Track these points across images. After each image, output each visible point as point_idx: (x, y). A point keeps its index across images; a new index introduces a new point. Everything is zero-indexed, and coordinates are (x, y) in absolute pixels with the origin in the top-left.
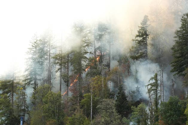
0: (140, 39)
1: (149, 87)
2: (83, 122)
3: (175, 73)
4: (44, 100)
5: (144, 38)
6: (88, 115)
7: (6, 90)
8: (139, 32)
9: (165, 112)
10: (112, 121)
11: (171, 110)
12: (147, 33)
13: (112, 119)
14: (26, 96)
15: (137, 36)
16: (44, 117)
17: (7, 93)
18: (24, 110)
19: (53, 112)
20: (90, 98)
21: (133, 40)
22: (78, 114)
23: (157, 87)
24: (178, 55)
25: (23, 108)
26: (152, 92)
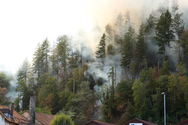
0: (101, 47)
1: (109, 74)
2: (70, 95)
5: (103, 46)
6: (72, 91)
7: (22, 76)
8: (100, 43)
9: (120, 89)
10: (87, 94)
11: (123, 87)
12: (105, 43)
14: (34, 80)
15: (99, 45)
16: (46, 92)
17: (23, 78)
18: (33, 88)
19: (51, 89)
20: (72, 81)
21: (97, 47)
22: (67, 90)
23: (113, 74)
24: (124, 56)
25: (33, 86)
26: (111, 77)
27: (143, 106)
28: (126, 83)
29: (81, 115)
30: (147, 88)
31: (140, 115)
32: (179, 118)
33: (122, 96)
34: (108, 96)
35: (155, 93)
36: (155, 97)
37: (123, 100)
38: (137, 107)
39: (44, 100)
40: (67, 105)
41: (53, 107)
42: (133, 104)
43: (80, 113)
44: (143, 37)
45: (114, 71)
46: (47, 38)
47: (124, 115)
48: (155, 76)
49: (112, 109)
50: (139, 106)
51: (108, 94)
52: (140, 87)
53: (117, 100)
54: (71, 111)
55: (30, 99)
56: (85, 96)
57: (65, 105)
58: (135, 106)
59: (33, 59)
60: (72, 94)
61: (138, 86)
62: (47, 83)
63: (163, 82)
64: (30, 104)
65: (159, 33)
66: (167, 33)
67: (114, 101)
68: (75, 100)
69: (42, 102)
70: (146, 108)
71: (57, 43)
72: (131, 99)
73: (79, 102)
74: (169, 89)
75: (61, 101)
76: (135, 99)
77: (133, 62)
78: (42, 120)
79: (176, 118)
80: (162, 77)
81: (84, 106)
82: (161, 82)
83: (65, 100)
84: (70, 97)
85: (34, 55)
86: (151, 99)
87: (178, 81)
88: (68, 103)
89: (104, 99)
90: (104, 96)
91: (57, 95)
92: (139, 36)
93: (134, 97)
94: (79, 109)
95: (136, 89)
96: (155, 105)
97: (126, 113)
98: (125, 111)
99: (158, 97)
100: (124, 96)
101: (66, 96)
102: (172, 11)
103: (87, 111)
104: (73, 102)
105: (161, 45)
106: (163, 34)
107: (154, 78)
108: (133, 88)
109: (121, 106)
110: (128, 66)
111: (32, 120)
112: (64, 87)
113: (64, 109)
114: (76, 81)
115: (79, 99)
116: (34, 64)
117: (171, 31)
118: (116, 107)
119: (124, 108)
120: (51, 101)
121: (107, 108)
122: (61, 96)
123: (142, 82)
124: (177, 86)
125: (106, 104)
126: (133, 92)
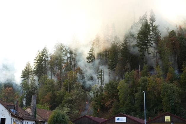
0: (91, 53)
1: (98, 76)
2: (65, 94)
3: (109, 69)
4: (45, 83)
6: (67, 90)
7: (25, 78)
8: (91, 50)
9: (107, 88)
10: (80, 93)
11: (110, 87)
12: (95, 50)
13: (80, 92)
14: (35, 81)
15: (90, 51)
16: (45, 91)
17: (26, 79)
18: (34, 88)
20: (68, 82)
21: (88, 53)
22: (62, 90)
23: (102, 76)
24: (111, 61)
25: (34, 87)
26: (99, 79)
27: (127, 103)
28: (113, 84)
29: (75, 110)
30: (130, 87)
31: (124, 110)
32: (156, 113)
33: (109, 95)
34: (97, 95)
35: (136, 92)
36: (136, 95)
37: (110, 97)
38: (122, 103)
39: (44, 98)
40: (63, 102)
41: (51, 104)
42: (119, 101)
43: (74, 109)
44: (126, 45)
45: (103, 74)
46: (46, 46)
47: (111, 110)
48: (136, 77)
49: (101, 105)
50: (123, 103)
51: (97, 93)
52: (124, 86)
53: (105, 98)
54: (67, 107)
55: (32, 97)
56: (78, 94)
57: (61, 103)
58: (120, 103)
59: (34, 63)
60: (67, 93)
61: (122, 86)
62: (46, 84)
63: (144, 82)
64: (32, 101)
65: (140, 41)
66: (146, 42)
67: (102, 99)
68: (69, 98)
69: (42, 99)
70: (129, 104)
71: (54, 50)
72: (117, 97)
73: (73, 100)
74: (148, 89)
75: (58, 98)
76: (120, 97)
77: (118, 66)
78: (42, 115)
79: (154, 113)
80: (142, 78)
81: (77, 103)
82: (142, 82)
83: (62, 98)
84: (65, 96)
85: (35, 60)
86: (134, 96)
87: (156, 82)
88: (64, 101)
89: (94, 97)
90: (94, 95)
91: (55, 94)
92: (123, 44)
93: (119, 95)
94: (73, 105)
95: (121, 88)
96: (136, 102)
97: (113, 108)
98: (112, 107)
99: (139, 95)
100: (111, 94)
101: (62, 94)
102: (150, 23)
103: (80, 107)
104: (67, 100)
105: (142, 52)
106: (143, 42)
107: (136, 79)
108: (118, 88)
109: (108, 103)
110: (114, 69)
111: (34, 115)
112: (60, 87)
113: (60, 106)
114: (71, 82)
115: (73, 97)
116: (35, 68)
117: (150, 39)
118: (104, 104)
119: (111, 105)
120: (49, 99)
121: (97, 104)
122: (57, 95)
123: (126, 82)
124: (155, 86)
125: (96, 101)
126: (118, 91)
